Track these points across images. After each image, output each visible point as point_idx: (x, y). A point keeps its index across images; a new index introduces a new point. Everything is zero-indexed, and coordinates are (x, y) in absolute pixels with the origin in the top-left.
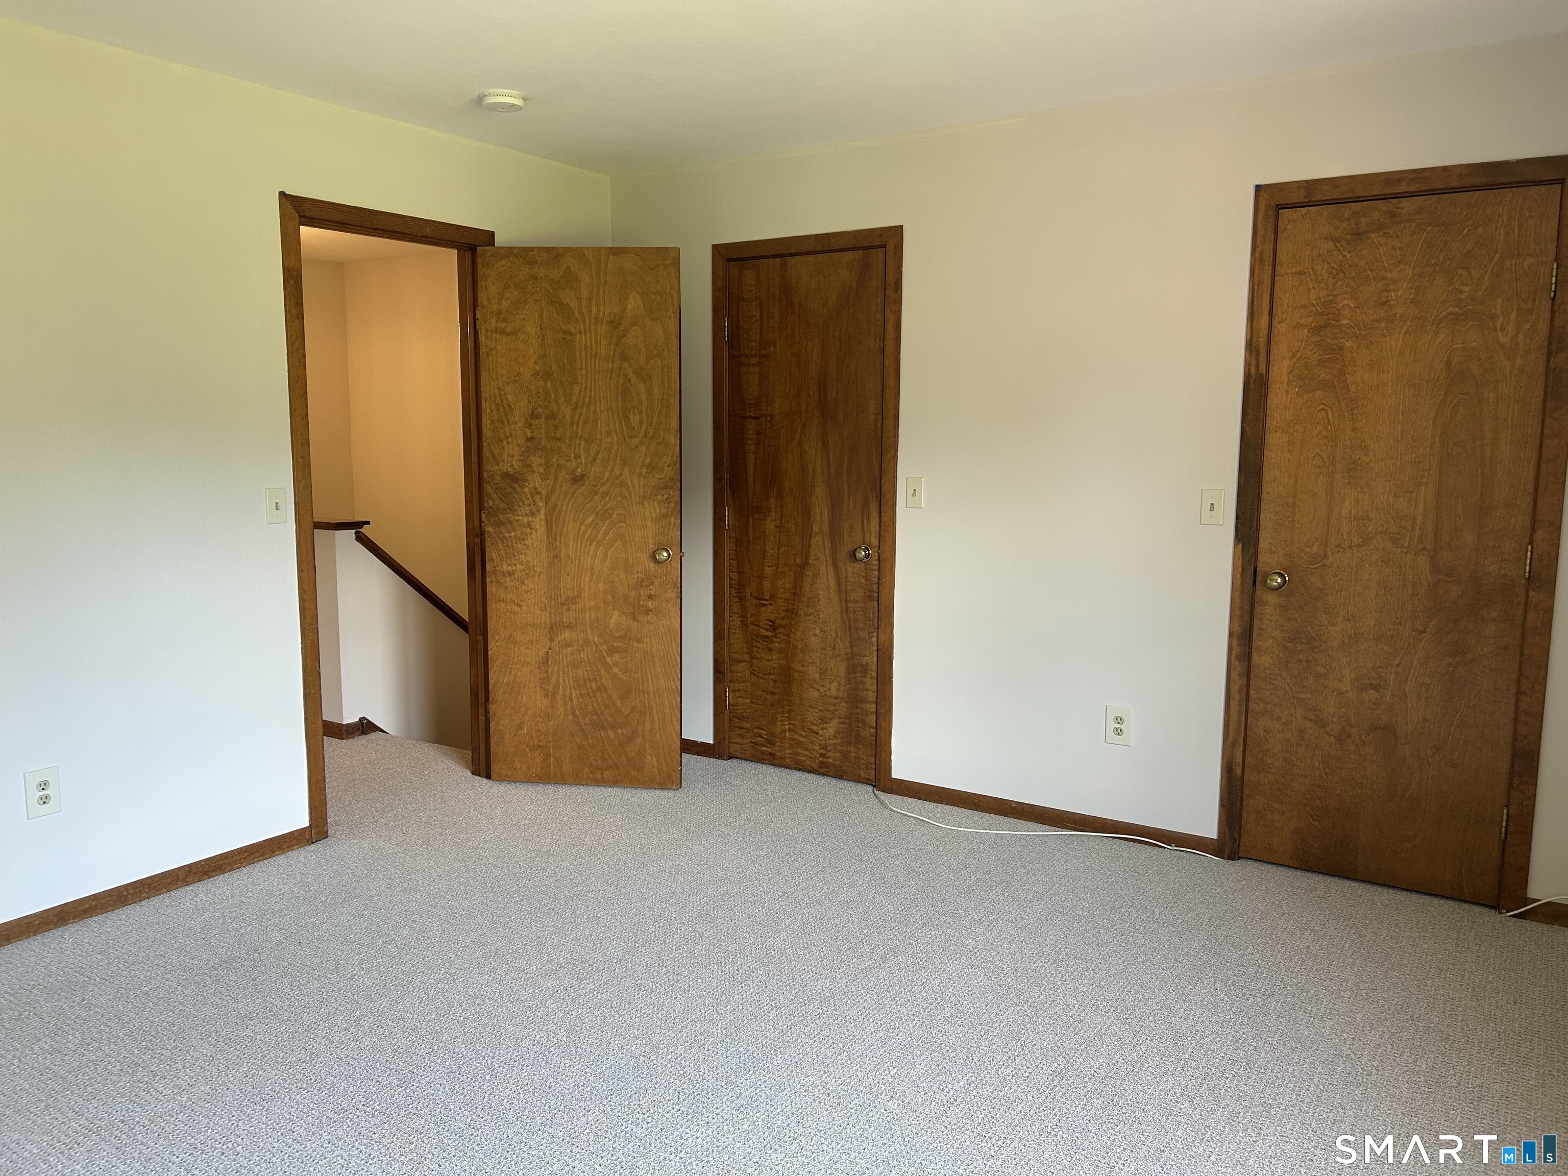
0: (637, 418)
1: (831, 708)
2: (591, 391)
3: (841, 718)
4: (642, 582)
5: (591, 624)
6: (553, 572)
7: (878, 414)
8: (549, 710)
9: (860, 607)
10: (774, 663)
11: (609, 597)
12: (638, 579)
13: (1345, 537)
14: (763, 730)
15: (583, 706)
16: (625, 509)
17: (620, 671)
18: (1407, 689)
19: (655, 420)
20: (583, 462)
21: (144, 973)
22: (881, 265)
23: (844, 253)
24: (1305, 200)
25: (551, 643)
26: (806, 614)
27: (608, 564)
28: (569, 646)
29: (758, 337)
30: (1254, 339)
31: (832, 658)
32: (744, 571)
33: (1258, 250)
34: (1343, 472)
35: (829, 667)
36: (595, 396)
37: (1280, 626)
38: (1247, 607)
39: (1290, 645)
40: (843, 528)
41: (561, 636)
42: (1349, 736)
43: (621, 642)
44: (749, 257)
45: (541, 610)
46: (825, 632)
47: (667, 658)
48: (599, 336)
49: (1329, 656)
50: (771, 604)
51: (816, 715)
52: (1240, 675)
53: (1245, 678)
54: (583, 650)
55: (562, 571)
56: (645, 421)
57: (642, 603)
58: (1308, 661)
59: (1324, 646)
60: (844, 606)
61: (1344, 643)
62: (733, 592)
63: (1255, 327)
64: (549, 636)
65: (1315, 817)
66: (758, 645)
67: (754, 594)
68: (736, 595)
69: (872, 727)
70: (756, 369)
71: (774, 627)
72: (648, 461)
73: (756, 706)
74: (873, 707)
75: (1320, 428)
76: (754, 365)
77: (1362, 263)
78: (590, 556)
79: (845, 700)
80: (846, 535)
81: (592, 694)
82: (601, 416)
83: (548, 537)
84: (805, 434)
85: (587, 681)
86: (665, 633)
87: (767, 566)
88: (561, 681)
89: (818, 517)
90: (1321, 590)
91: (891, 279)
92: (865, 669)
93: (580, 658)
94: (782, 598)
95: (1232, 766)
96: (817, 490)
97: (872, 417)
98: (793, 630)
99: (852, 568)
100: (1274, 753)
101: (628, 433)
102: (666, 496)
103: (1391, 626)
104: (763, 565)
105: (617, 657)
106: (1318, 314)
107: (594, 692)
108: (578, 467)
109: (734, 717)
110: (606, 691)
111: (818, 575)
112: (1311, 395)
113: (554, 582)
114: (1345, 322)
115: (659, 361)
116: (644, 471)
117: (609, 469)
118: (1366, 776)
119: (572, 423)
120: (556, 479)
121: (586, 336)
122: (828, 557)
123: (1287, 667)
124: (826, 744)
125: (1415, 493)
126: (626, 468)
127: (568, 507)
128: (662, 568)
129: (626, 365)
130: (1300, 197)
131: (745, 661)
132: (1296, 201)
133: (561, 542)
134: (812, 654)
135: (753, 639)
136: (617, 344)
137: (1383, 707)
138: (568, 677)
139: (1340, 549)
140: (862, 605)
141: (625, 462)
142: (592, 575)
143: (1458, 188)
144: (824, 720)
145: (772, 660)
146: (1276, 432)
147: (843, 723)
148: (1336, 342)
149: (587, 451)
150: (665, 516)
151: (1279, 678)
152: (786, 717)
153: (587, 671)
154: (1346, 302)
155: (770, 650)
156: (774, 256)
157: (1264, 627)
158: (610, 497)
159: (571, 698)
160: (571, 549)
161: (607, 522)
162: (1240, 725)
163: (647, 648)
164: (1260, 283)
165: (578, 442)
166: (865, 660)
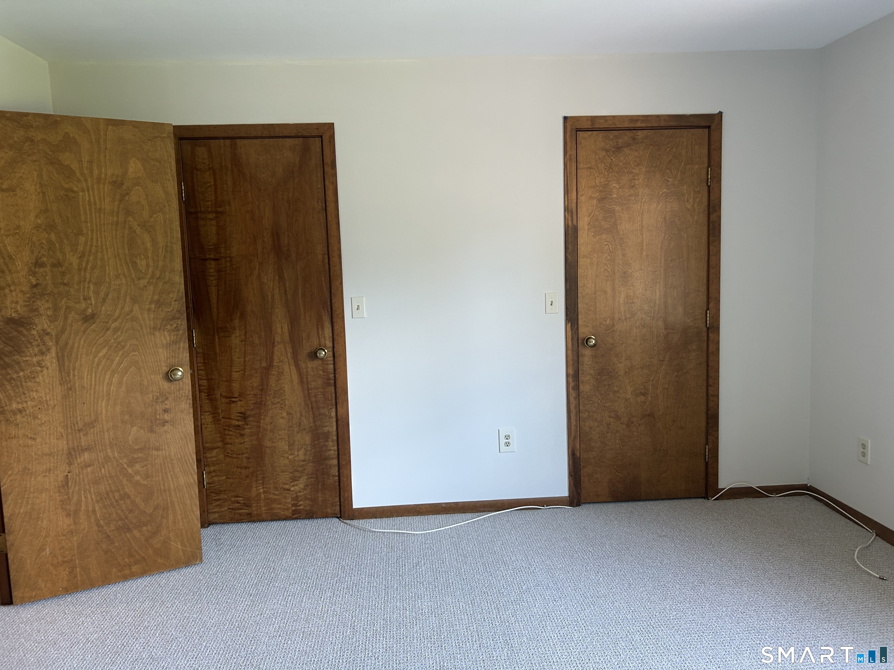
0: (144, 262)
1: (299, 469)
2: (97, 241)
3: (309, 475)
4: (157, 399)
5: (110, 442)
6: (68, 403)
7: (324, 254)
8: (72, 527)
9: (320, 392)
10: (246, 445)
11: (127, 417)
12: (153, 398)
13: (622, 314)
14: (240, 497)
15: (107, 516)
16: (137, 339)
17: (142, 477)
18: (658, 392)
19: (161, 263)
20: (93, 302)
22: (319, 150)
23: (288, 140)
24: (591, 127)
25: (70, 467)
26: (273, 404)
27: (123, 388)
28: (89, 466)
29: (213, 198)
30: (569, 205)
31: (298, 433)
32: (213, 378)
33: (568, 154)
34: (619, 279)
35: (296, 439)
36: (102, 246)
37: (593, 367)
38: (576, 359)
39: (599, 377)
40: (302, 337)
41: (80, 458)
42: (632, 423)
43: (141, 452)
44: (201, 138)
45: (57, 439)
46: (291, 414)
47: (185, 459)
48: (102, 194)
49: (619, 380)
50: (241, 400)
51: (287, 476)
52: (575, 398)
53: (578, 399)
54: (104, 467)
55: (78, 401)
56: (151, 263)
57: (158, 417)
58: (609, 385)
59: (616, 376)
60: (307, 392)
61: (626, 372)
62: (203, 396)
63: (569, 198)
64: (67, 461)
65: (619, 471)
66: (231, 433)
67: (224, 394)
68: (206, 398)
69: (335, 476)
70: (214, 223)
71: (244, 417)
72: (156, 297)
73: (232, 480)
74: (335, 462)
75: (606, 255)
76: (211, 219)
77: (621, 164)
78: (105, 384)
79: (311, 461)
80: (304, 342)
81: (115, 504)
82: (108, 262)
83: (60, 372)
84: (262, 271)
85: (110, 493)
86: (181, 438)
87: (234, 372)
88: (83, 499)
89: (279, 330)
90: (613, 344)
91: (327, 160)
92: (327, 436)
93: (102, 474)
94: (250, 394)
95: (574, 452)
96: (277, 310)
97: (320, 257)
98: (262, 417)
99: (311, 364)
100: (595, 440)
101: (136, 276)
102: (174, 326)
103: (648, 360)
104: (231, 371)
105: (138, 467)
106: (601, 191)
107: (117, 501)
108: (89, 308)
109: (211, 493)
110: (129, 497)
111: (282, 373)
112: (600, 237)
113: (70, 411)
114: (615, 196)
115: (161, 215)
116: (153, 306)
117: (120, 307)
118: (642, 443)
119: (80, 270)
120: (66, 318)
121: (89, 194)
122: (290, 359)
123: (598, 390)
124: (297, 496)
125: (654, 287)
126: (136, 305)
127: (80, 344)
128: (175, 386)
129: (130, 219)
130: (588, 125)
131: (219, 448)
132: (587, 127)
133: (74, 375)
134: (280, 432)
135: (225, 429)
136: (121, 201)
137: (647, 404)
138: (90, 493)
139: (621, 321)
140: (321, 390)
141: (134, 300)
142: (108, 400)
143: (664, 127)
144: (294, 479)
145: (244, 442)
146: (583, 258)
147: (310, 478)
148: (611, 207)
149: (97, 293)
150: (175, 342)
151: (594, 396)
152: (260, 483)
153: (109, 484)
154: (614, 185)
155: (242, 435)
156: (224, 138)
157: (585, 369)
158: (122, 331)
159: (94, 511)
160: (85, 380)
161: (121, 353)
162: (577, 427)
163: (166, 453)
164: (570, 173)
165: (87, 286)
166: (326, 429)
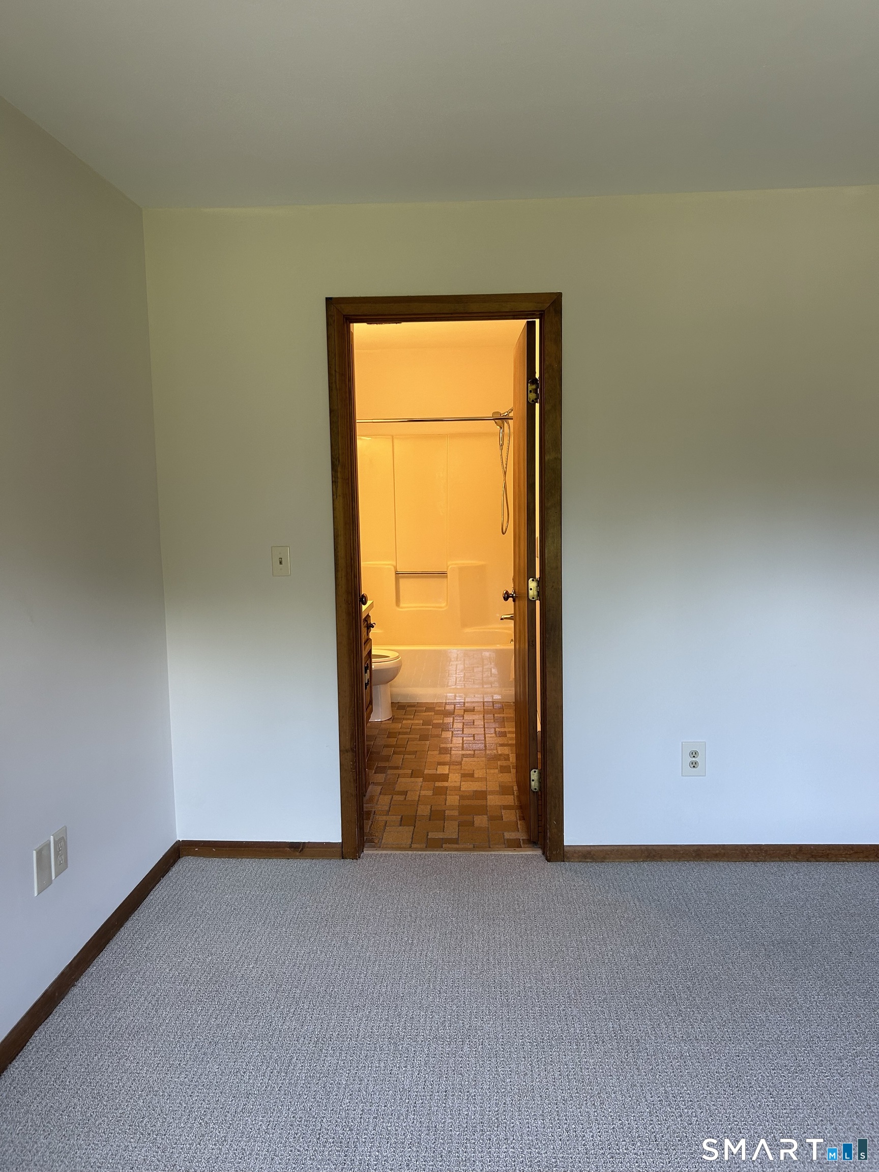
21: (724, 923)
